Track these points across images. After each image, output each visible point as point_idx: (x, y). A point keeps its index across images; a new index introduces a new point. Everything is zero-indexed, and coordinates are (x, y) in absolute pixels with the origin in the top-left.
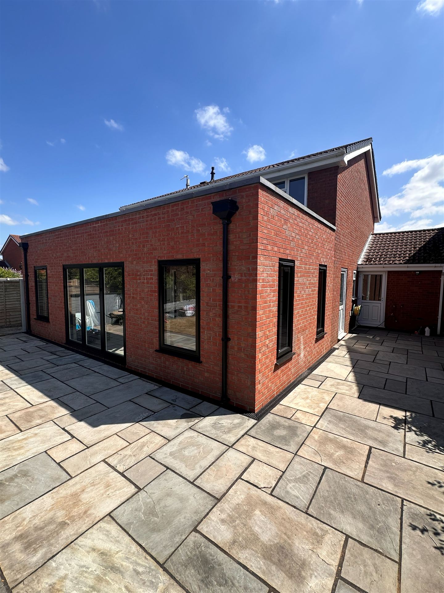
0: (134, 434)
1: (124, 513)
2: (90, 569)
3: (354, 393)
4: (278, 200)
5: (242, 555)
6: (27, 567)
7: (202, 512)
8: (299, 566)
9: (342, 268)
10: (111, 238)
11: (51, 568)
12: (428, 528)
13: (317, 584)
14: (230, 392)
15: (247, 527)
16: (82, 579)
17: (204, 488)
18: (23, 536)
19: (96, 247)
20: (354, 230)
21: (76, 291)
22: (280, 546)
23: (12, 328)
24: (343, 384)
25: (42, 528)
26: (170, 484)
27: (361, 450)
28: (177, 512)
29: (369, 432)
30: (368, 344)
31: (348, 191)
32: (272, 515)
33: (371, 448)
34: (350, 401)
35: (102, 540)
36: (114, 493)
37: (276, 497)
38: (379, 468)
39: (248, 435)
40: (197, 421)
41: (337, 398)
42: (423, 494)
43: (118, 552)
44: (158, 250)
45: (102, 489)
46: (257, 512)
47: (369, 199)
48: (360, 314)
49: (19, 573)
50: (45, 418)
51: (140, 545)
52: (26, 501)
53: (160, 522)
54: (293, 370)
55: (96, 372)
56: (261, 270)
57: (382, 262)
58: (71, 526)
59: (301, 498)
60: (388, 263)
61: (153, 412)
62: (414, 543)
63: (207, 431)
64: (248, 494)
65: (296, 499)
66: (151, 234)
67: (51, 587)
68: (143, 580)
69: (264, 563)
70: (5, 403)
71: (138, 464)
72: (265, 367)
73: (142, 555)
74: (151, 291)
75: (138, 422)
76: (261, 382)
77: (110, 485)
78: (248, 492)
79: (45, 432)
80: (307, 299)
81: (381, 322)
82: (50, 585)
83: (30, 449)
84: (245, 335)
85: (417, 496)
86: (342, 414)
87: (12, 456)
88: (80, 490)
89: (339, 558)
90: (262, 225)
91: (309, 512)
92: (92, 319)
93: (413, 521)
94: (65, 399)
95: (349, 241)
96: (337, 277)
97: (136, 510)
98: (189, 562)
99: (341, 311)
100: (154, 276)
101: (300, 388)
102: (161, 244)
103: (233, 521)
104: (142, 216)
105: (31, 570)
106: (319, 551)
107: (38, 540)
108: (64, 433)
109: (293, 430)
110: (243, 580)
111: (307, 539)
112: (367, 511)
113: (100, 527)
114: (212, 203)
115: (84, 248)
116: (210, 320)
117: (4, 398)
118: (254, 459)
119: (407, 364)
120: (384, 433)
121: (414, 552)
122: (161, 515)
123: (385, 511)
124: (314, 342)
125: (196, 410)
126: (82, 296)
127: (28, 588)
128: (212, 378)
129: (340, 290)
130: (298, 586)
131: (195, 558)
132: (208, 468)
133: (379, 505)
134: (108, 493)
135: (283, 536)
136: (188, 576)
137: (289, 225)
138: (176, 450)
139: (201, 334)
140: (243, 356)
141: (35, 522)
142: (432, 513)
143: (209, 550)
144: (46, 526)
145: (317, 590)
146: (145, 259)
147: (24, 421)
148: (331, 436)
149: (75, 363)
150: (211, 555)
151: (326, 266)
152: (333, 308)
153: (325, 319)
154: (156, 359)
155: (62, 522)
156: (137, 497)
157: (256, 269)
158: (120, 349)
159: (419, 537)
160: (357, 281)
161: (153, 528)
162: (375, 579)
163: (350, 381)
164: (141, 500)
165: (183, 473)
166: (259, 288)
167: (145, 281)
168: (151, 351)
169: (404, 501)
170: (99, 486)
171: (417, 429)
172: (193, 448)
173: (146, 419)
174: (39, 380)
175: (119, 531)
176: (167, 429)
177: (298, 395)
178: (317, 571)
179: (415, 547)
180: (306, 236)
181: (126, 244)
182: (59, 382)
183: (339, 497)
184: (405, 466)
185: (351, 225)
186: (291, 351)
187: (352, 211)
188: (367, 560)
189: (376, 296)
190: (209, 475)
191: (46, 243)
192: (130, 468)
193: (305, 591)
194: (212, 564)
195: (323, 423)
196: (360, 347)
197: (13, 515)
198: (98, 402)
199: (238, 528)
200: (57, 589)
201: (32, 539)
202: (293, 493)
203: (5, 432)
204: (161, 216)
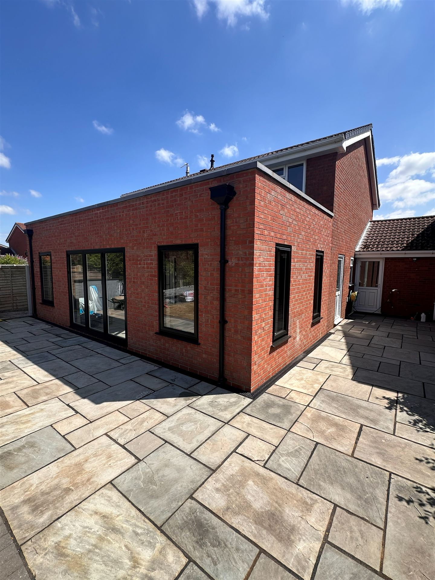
0: (134, 410)
1: (124, 481)
2: (93, 530)
3: (348, 375)
4: (275, 186)
5: (235, 520)
6: (35, 527)
7: (198, 481)
8: (289, 531)
9: (339, 254)
10: (113, 224)
11: (57, 528)
12: (414, 499)
13: (305, 547)
14: (227, 372)
15: (240, 495)
16: (85, 538)
17: (200, 460)
18: (31, 500)
19: (98, 233)
20: (352, 217)
21: (80, 277)
22: (271, 513)
23: (18, 312)
24: (337, 367)
25: (48, 493)
26: (168, 456)
27: (352, 427)
28: (175, 481)
29: (361, 411)
30: (364, 329)
31: (347, 177)
32: (264, 485)
33: (362, 426)
34: (344, 382)
35: (104, 504)
36: (115, 464)
37: (269, 469)
38: (369, 444)
39: (244, 413)
40: (195, 399)
41: (331, 379)
42: (410, 468)
43: (118, 516)
44: (158, 236)
45: (104, 460)
46: (250, 482)
47: (368, 186)
48: (356, 300)
49: (27, 532)
50: (51, 395)
51: (140, 510)
52: (33, 469)
53: (159, 490)
54: (288, 353)
55: (98, 353)
56: (258, 254)
57: (379, 249)
58: (75, 492)
59: (293, 470)
60: (386, 249)
61: (153, 390)
62: (399, 513)
63: (204, 408)
64: (242, 466)
65: (288, 471)
66: (151, 220)
67: (56, 545)
68: (142, 540)
69: (255, 528)
70: (13, 381)
71: (138, 437)
72: (261, 349)
73: (141, 518)
74: (151, 276)
75: (138, 400)
76: (257, 363)
77: (111, 457)
78: (242, 464)
79: (51, 408)
80: (303, 284)
81: (378, 307)
82: (56, 543)
83: (37, 423)
84: (241, 318)
85: (404, 471)
86: (335, 394)
87: (20, 429)
88: (83, 460)
89: (327, 524)
90: (259, 210)
91: (300, 483)
92: (95, 304)
93: (399, 493)
94: (69, 378)
95: (346, 227)
96: (334, 263)
97: (136, 479)
98: (184, 526)
99: (338, 297)
100: (154, 261)
101: (295, 370)
102: (160, 229)
103: (227, 490)
104: (143, 202)
105: (39, 529)
106: (308, 518)
107: (45, 503)
108: (68, 409)
109: (287, 409)
110: (235, 542)
111: (297, 507)
112: (356, 483)
113: (102, 493)
114: (210, 188)
115: (86, 235)
116: (208, 303)
117: (12, 377)
118: (249, 435)
119: (401, 348)
120: (375, 412)
121: (399, 521)
122: (159, 483)
123: (373, 483)
124: (310, 326)
125: (194, 389)
126: (85, 281)
127: (35, 545)
128: (210, 359)
129: (336, 276)
130: (287, 548)
131: (191, 522)
132: (204, 442)
133: (367, 478)
134: (109, 463)
135: (275, 504)
136: (184, 538)
137: (286, 211)
138: (174, 426)
139: (199, 317)
140: (240, 338)
141: (42, 487)
142: (419, 486)
143: (204, 516)
144: (52, 491)
145: (305, 552)
146: (145, 244)
147: (30, 398)
148: (323, 414)
149: (79, 345)
150: (206, 520)
151: (323, 252)
152: (329, 294)
153: (322, 305)
154: (156, 342)
155: (67, 488)
156: (137, 467)
157: (253, 254)
158: (122, 333)
159: (404, 507)
160: (354, 268)
161: (151, 495)
162: (360, 544)
163: (344, 363)
164: (140, 470)
165: (180, 446)
166: (256, 272)
167: (145, 266)
168: (152, 333)
169: (392, 474)
170: (101, 456)
171: (408, 409)
172: (191, 424)
173: (146, 397)
174: (44, 360)
175: (119, 497)
176: (166, 406)
177: (293, 376)
178: (305, 535)
179: (400, 516)
180: (303, 222)
181: (126, 230)
182: (64, 362)
183: (329, 470)
184: (394, 442)
185: (349, 212)
186: (287, 334)
187: (350, 198)
188: (353, 527)
189: (373, 283)
190: (206, 448)
191: (50, 229)
192: (130, 441)
193: (293, 553)
194: (206, 527)
195: (316, 403)
196: (356, 331)
197: (22, 481)
198: (101, 381)
199: (231, 496)
200: (62, 547)
201: (39, 502)
202: (285, 465)
203: (13, 407)
204: (161, 202)
